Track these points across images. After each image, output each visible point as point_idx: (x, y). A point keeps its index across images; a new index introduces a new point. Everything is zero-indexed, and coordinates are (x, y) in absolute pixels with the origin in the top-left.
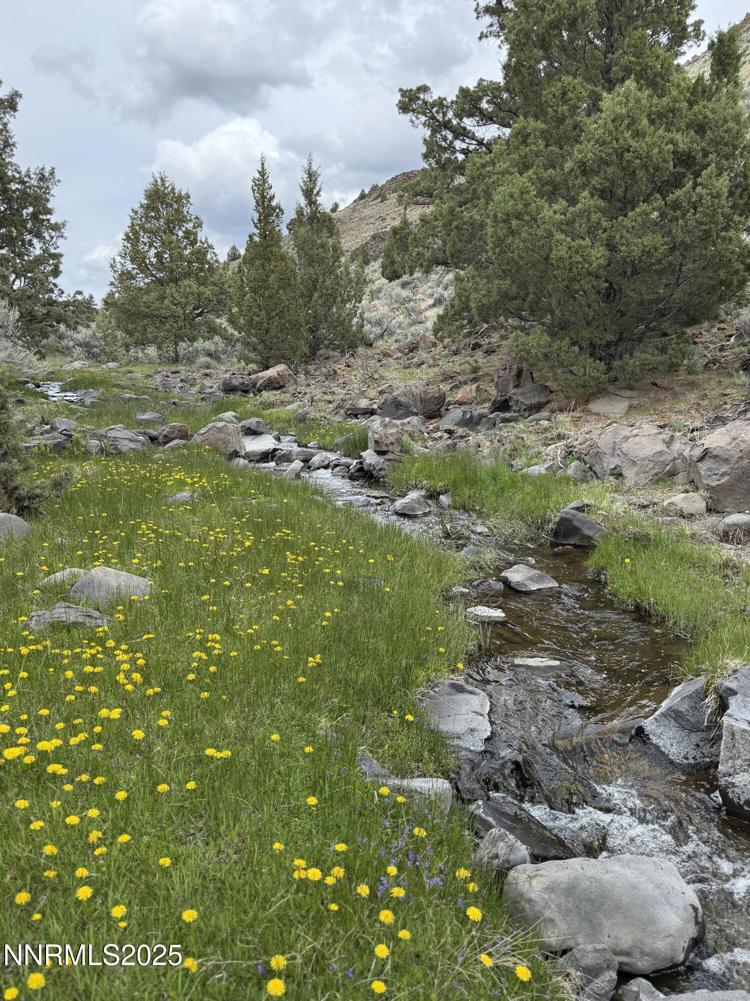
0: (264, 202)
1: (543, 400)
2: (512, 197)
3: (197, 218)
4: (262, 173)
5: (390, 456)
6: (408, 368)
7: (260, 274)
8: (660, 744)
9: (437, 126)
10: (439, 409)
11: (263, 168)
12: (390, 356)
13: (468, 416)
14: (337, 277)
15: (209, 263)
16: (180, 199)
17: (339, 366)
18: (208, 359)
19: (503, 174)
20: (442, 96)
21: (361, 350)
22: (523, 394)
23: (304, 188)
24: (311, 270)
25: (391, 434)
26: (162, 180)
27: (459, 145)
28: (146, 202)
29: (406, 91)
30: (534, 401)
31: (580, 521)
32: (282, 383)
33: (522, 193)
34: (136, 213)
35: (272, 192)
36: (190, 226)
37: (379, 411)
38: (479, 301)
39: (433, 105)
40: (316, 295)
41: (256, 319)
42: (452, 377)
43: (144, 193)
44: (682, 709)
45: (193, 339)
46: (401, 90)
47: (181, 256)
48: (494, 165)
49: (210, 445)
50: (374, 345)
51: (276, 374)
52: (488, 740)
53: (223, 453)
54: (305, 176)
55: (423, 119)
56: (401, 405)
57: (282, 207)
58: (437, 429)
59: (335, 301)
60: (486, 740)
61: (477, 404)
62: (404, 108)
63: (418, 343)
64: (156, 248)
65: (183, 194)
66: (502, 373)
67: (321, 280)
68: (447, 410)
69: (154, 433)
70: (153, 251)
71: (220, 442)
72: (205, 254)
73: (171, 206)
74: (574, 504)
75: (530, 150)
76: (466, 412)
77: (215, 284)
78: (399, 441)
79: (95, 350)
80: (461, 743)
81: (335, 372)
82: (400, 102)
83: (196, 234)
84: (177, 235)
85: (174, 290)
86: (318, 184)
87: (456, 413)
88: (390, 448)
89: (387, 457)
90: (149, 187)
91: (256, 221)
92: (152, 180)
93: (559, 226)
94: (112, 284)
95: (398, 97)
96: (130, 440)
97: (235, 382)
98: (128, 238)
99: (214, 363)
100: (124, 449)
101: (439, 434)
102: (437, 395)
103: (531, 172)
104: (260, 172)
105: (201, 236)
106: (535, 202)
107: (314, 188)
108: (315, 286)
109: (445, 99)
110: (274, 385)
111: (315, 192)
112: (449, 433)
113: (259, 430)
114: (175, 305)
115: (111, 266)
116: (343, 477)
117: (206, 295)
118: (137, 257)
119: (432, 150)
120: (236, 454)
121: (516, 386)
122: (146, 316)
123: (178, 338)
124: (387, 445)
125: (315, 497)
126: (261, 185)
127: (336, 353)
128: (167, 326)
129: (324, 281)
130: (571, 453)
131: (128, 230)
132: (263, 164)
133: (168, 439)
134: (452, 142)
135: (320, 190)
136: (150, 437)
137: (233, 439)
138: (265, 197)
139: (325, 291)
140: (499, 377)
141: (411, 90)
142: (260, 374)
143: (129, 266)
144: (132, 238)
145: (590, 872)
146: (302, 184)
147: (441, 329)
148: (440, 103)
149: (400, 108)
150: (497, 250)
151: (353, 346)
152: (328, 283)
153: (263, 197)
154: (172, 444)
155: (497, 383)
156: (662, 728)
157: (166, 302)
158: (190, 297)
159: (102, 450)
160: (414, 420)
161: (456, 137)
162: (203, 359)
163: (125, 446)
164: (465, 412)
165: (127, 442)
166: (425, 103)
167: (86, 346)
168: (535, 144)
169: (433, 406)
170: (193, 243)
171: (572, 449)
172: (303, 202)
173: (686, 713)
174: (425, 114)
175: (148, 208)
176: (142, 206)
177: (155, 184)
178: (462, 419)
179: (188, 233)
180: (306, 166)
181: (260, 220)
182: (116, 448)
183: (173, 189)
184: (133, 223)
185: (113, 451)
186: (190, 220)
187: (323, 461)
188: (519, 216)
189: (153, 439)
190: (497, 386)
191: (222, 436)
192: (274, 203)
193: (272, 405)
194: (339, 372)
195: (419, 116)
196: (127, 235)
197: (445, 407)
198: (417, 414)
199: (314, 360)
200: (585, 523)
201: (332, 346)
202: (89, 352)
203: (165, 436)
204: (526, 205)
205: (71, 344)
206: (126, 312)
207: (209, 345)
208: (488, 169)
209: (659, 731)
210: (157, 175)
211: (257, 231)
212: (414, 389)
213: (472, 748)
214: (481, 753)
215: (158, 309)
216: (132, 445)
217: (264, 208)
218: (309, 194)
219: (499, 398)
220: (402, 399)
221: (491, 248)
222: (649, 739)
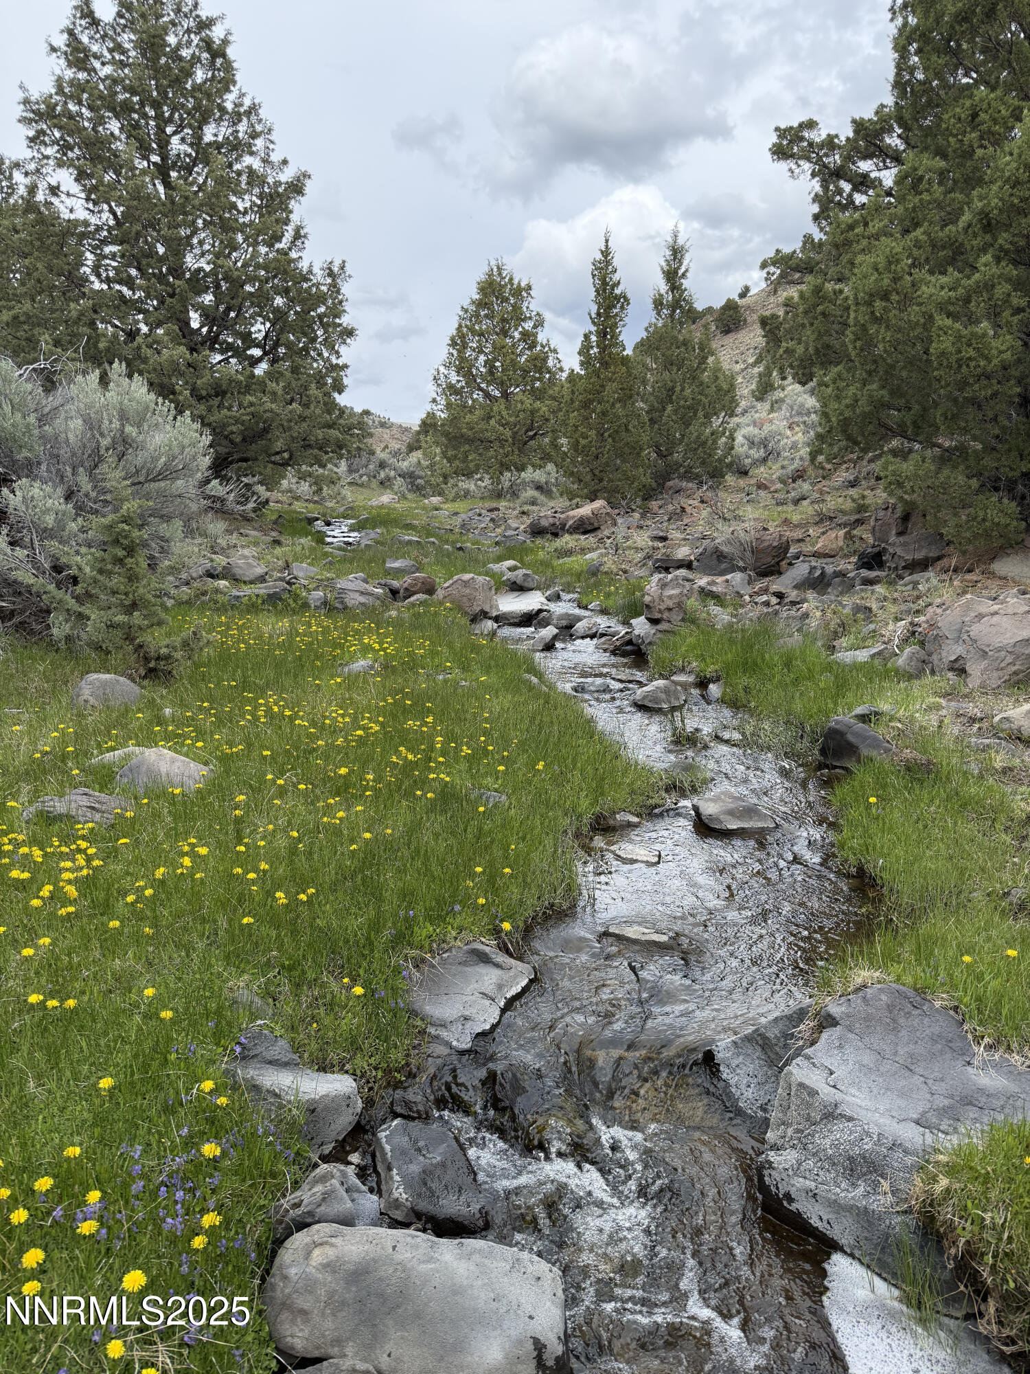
0: (604, 290)
1: (933, 554)
2: (877, 270)
3: (538, 314)
4: (606, 253)
5: (664, 626)
6: (782, 504)
7: (593, 384)
8: (732, 1082)
9: (829, 175)
10: (778, 563)
11: (607, 246)
12: (765, 487)
13: (818, 573)
14: (701, 384)
15: (549, 372)
16: (520, 292)
17: (691, 502)
18: (536, 494)
19: (876, 237)
20: (833, 133)
21: (730, 479)
22: (904, 545)
23: (666, 268)
24: (666, 375)
25: (670, 597)
26: (498, 268)
27: (859, 199)
28: (478, 297)
29: (785, 130)
30: (919, 555)
31: (856, 734)
32: (596, 525)
33: (890, 263)
34: (466, 311)
35: (616, 277)
36: (528, 325)
37: (695, 564)
38: (841, 414)
39: (822, 145)
40: (669, 408)
41: (583, 442)
42: (831, 518)
43: (476, 285)
44: (770, 1035)
45: (522, 468)
46: (777, 129)
47: (514, 363)
48: (866, 225)
49: (452, 602)
50: (750, 473)
51: (589, 512)
52: (482, 1035)
53: (466, 613)
54: (668, 253)
55: (807, 166)
56: (725, 557)
57: (629, 295)
58: (765, 591)
59: (695, 415)
60: (478, 1034)
61: (842, 558)
62: (780, 152)
63: (804, 470)
64: (486, 354)
65: (523, 285)
66: (881, 514)
67: (678, 389)
68: (790, 564)
69: (396, 584)
70: (482, 358)
71: (465, 599)
72: (545, 359)
73: (507, 300)
74: (859, 710)
75: (921, 200)
76: (815, 567)
77: (554, 399)
78: (680, 605)
79: (419, 481)
80: (444, 1034)
81: (683, 509)
82: (774, 145)
83: (535, 335)
84: (513, 338)
85: (503, 407)
86: (685, 263)
87: (801, 570)
88: (666, 615)
89: (660, 627)
90: (483, 277)
91: (594, 316)
92: (486, 269)
93: (943, 307)
94: (434, 401)
95: (774, 139)
96: (362, 593)
97: (544, 523)
98: (453, 344)
99: (541, 498)
100: (350, 603)
101: (765, 598)
102: (775, 544)
103: (919, 231)
104: (602, 252)
105: (541, 337)
106: (911, 274)
107: (679, 268)
108: (670, 397)
109: (837, 136)
110: (586, 527)
111: (680, 272)
112: (778, 597)
113: (526, 584)
114: (503, 425)
115: (435, 378)
116: (605, 651)
117: (541, 413)
118: (463, 367)
119: (826, 206)
120: (485, 615)
121: (900, 534)
122: (470, 441)
123: (505, 467)
124: (660, 611)
125: (527, 676)
126: (604, 271)
127: (690, 485)
128: (492, 452)
129: (683, 390)
130: (914, 633)
131: (455, 332)
132: (607, 241)
133: (409, 593)
134: (850, 196)
135: (687, 271)
136: (391, 590)
137: (480, 596)
138: (607, 284)
139: (682, 402)
140: (877, 520)
141: (791, 128)
142: (571, 513)
143: (454, 378)
144: (458, 342)
145: (404, 1255)
146: (664, 264)
147: (820, 452)
148: (830, 143)
149: (774, 153)
150: (858, 344)
151: (716, 474)
152: (688, 392)
153: (604, 283)
154: (412, 599)
155: (874, 528)
156: (741, 1058)
157: (492, 422)
158: (522, 416)
159: (325, 603)
160: (737, 578)
161: (856, 188)
162: (531, 493)
163: (354, 599)
164: (813, 569)
165: (357, 596)
166: (811, 144)
167: (410, 477)
168: (927, 190)
169: (769, 559)
170: (533, 346)
171: (916, 629)
172: (663, 287)
173: (774, 1041)
174: (808, 159)
175: (480, 304)
176: (474, 302)
177: (490, 275)
178: (808, 578)
179: (526, 335)
180: (670, 240)
181: (598, 314)
182: (342, 602)
183: (511, 279)
184: (460, 326)
185: (337, 605)
186: (530, 318)
187: (590, 629)
188: (885, 297)
189: (394, 593)
190: (873, 532)
191: (468, 591)
192: (617, 291)
193: (569, 553)
194: (689, 509)
195: (801, 162)
196: (452, 339)
197: (787, 561)
198: (743, 570)
199: (661, 493)
200: (865, 738)
201: (688, 475)
202: (412, 484)
203: (406, 589)
204: (895, 280)
205: (392, 473)
206: (446, 434)
207: (539, 476)
208: (856, 231)
209: (734, 1063)
210: (493, 263)
211: (593, 329)
212: (742, 534)
213: (455, 1043)
214: (462, 1053)
215: (482, 431)
216: (362, 599)
217: (604, 299)
218: (672, 276)
219: (869, 550)
220: (724, 549)
221: (850, 341)
222: (718, 1071)
